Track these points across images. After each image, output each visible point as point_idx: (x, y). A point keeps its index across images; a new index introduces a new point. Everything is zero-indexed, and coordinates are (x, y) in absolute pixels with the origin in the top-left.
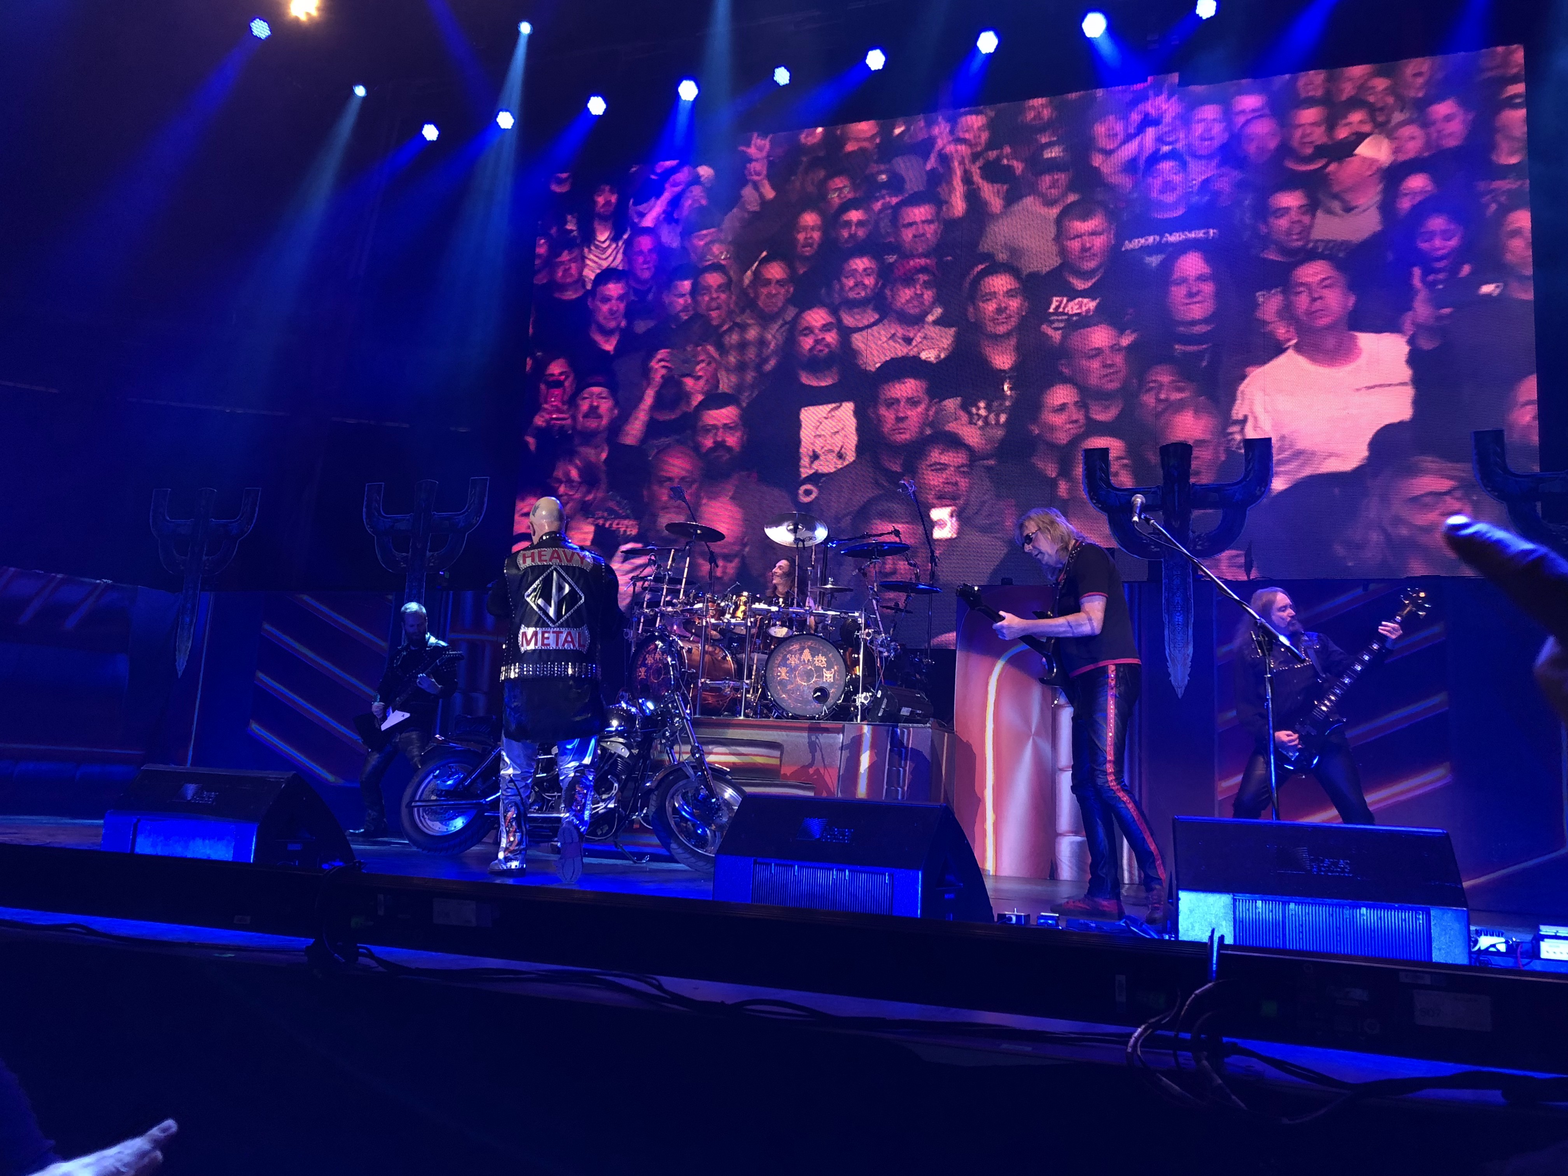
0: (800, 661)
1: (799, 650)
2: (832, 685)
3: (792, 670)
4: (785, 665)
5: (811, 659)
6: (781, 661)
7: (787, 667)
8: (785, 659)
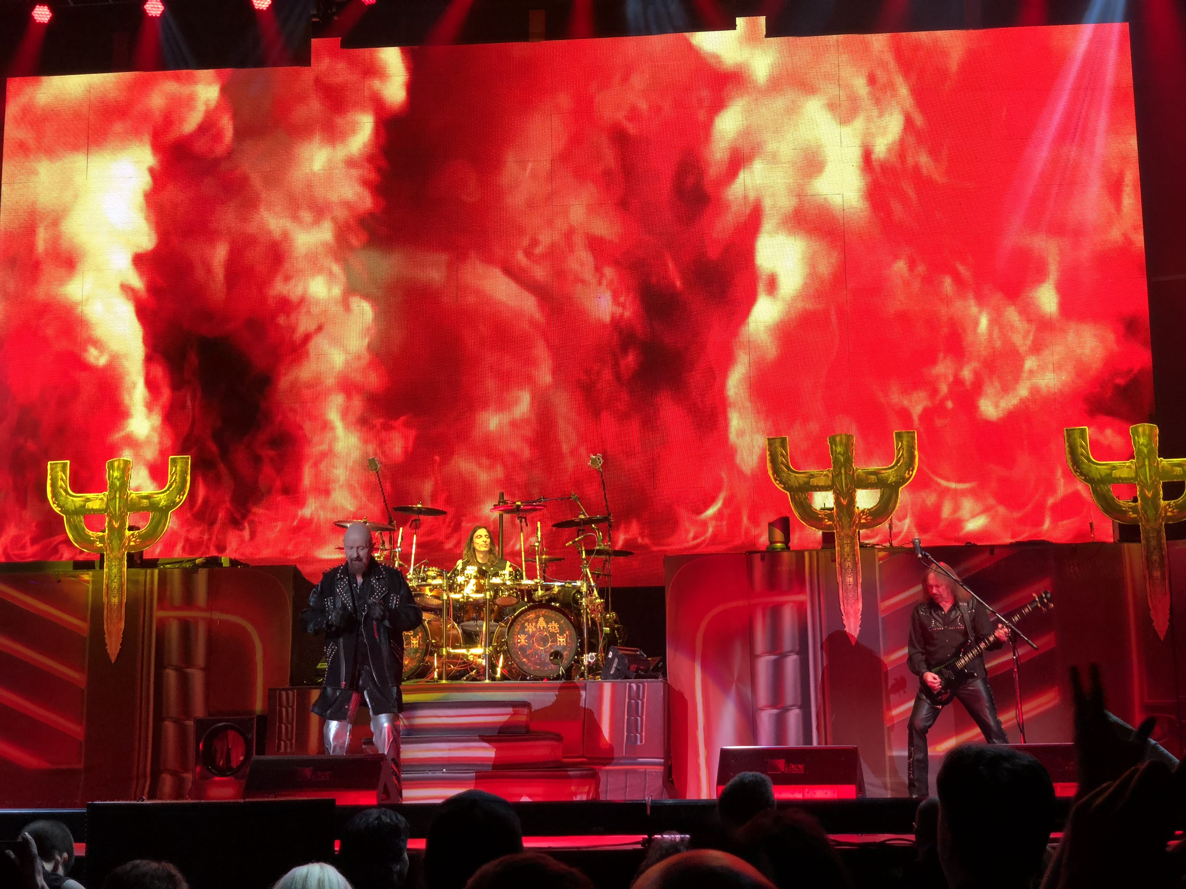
0: (537, 628)
1: (535, 619)
2: (564, 648)
3: (530, 637)
4: (524, 633)
5: (545, 626)
6: (520, 629)
7: (525, 635)
8: (523, 627)
